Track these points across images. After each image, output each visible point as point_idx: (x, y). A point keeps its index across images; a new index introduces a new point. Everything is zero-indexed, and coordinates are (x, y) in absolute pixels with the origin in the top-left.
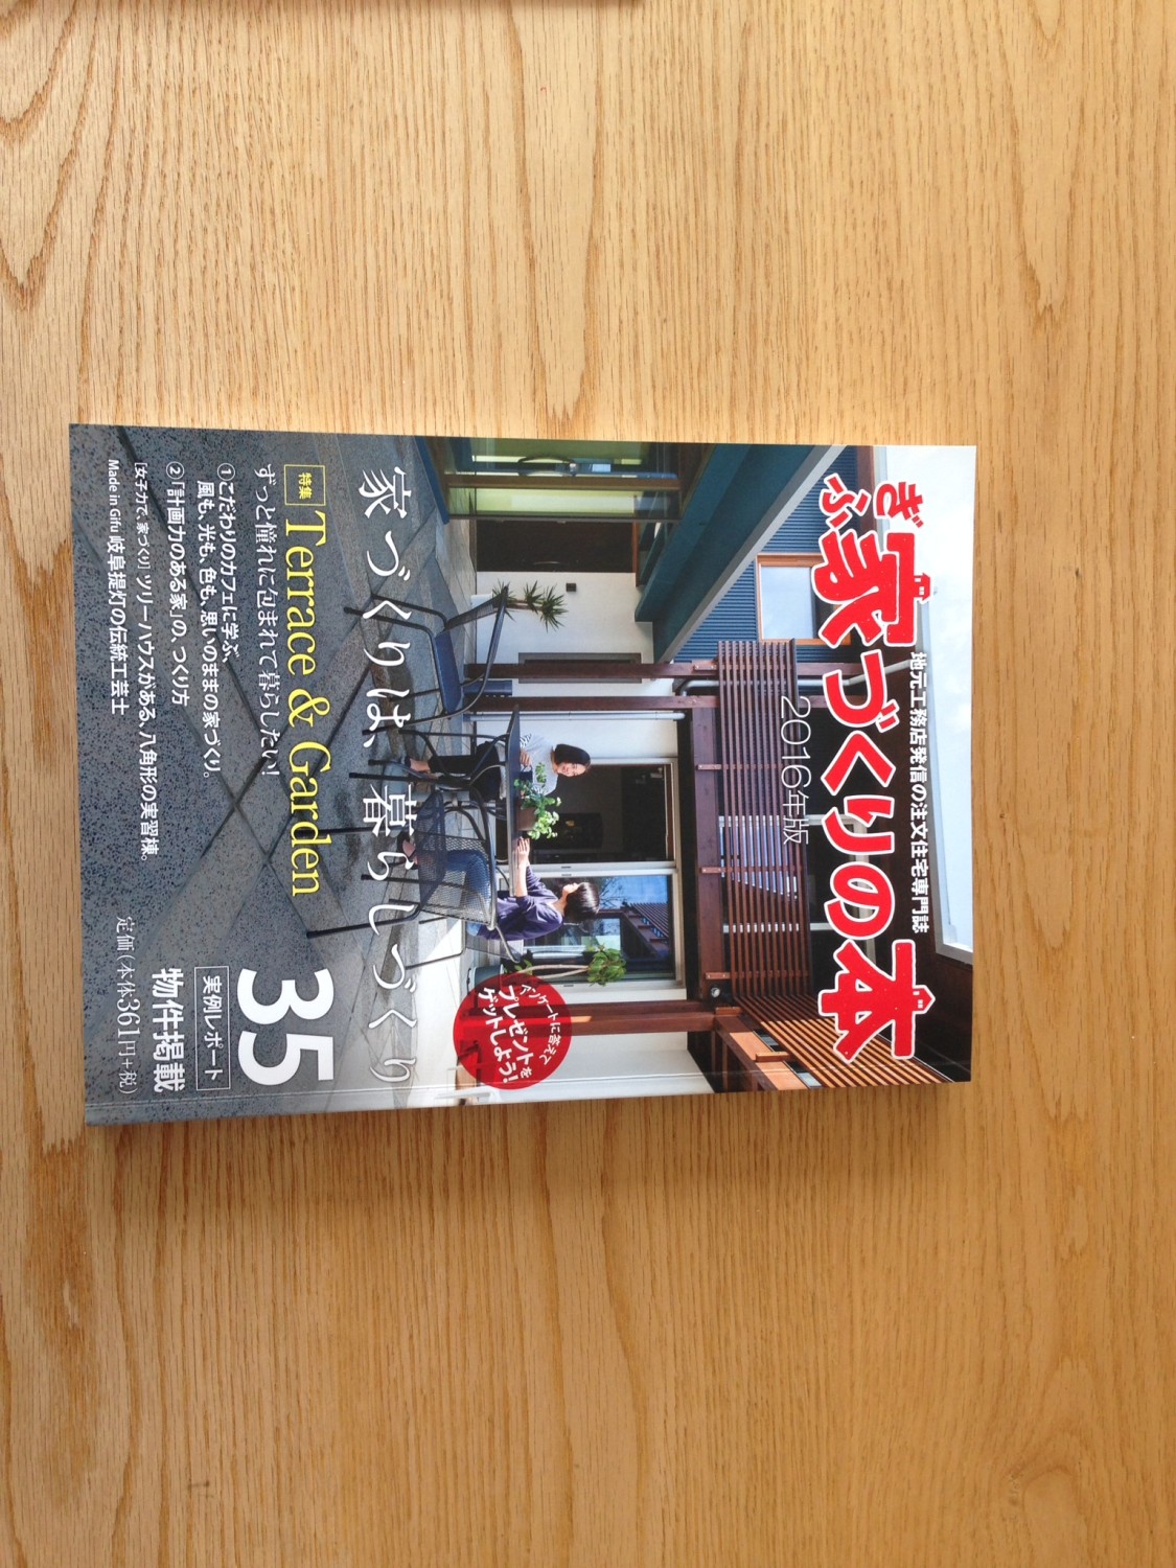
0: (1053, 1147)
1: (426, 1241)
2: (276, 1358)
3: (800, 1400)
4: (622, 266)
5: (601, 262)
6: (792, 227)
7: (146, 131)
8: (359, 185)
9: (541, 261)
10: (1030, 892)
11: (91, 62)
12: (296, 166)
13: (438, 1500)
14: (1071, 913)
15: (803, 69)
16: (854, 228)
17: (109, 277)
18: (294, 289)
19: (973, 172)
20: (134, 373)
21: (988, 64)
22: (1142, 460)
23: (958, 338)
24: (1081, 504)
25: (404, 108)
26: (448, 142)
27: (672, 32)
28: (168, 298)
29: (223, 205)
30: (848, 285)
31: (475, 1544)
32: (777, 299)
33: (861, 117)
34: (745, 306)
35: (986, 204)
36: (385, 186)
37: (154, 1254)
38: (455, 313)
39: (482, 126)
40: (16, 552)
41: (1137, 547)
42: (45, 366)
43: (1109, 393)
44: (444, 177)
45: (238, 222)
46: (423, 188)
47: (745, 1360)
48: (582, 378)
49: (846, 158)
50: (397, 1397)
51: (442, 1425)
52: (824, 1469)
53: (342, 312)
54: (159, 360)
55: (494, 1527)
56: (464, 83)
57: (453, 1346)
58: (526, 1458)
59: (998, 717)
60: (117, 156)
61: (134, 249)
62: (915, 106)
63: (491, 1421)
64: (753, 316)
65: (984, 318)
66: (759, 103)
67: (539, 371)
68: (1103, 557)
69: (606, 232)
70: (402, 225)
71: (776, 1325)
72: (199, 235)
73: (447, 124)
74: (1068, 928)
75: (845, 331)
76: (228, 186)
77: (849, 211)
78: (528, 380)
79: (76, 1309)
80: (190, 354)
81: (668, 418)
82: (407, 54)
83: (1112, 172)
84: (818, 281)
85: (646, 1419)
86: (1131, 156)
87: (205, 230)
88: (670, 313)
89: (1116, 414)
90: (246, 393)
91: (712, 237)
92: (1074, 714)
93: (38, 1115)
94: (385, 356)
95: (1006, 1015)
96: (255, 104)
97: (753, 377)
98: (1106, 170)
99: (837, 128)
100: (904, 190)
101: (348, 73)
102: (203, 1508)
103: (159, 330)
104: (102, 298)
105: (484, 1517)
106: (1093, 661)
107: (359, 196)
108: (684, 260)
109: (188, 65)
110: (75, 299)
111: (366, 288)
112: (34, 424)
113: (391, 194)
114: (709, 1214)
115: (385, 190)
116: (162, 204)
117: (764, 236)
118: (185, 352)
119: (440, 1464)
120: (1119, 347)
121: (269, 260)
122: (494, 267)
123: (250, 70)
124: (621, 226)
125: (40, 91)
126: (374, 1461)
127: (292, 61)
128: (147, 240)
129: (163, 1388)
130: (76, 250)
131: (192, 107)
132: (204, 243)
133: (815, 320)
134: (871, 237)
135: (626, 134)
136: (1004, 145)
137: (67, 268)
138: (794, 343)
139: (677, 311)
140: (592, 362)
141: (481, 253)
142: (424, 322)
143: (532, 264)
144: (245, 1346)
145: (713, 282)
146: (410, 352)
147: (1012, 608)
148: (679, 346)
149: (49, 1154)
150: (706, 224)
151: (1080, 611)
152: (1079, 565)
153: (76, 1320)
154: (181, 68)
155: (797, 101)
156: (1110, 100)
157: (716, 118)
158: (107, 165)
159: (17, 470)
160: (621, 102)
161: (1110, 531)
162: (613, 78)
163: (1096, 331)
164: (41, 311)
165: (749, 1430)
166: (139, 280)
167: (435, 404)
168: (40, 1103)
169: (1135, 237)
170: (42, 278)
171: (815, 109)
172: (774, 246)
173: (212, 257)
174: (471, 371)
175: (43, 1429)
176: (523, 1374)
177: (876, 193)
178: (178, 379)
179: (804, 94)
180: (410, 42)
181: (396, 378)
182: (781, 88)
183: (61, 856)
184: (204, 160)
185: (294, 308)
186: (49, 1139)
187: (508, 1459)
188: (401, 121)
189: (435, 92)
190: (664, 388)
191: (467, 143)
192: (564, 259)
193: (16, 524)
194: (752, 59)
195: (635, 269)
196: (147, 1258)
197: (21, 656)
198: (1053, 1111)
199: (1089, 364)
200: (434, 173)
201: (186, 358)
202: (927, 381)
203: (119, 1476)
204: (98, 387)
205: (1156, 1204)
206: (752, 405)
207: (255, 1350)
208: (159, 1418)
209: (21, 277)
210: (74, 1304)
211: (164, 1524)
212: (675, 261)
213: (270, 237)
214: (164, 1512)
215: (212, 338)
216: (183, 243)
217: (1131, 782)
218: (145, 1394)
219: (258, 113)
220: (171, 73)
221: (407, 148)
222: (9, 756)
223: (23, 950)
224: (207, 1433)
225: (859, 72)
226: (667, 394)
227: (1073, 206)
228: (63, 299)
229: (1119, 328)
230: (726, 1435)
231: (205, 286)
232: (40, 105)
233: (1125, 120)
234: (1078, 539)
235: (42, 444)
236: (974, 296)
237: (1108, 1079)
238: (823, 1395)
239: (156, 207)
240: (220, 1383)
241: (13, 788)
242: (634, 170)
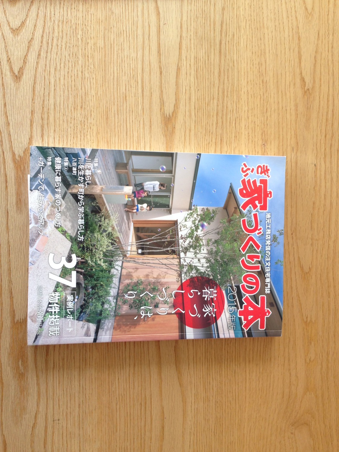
0: (305, 330)
1: (124, 352)
2: (80, 384)
3: (230, 401)
4: (187, 74)
5: (181, 74)
6: (235, 64)
7: (53, 33)
8: (113, 50)
9: (164, 72)
10: (300, 256)
11: (38, 13)
12: (95, 44)
13: (125, 426)
14: (312, 263)
15: (239, 20)
16: (253, 65)
17: (41, 74)
18: (93, 78)
19: (287, 50)
20: (48, 101)
21: (292, 20)
22: (334, 133)
23: (282, 97)
24: (316, 146)
25: (126, 28)
26: (138, 38)
27: (202, 9)
28: (58, 80)
29: (74, 54)
30: (251, 81)
31: (135, 440)
32: (230, 85)
33: (255, 34)
34: (221, 86)
35: (291, 60)
36: (120, 50)
37: (46, 353)
38: (139, 86)
39: (148, 34)
40: (13, 150)
41: (332, 158)
42: (23, 98)
43: (325, 114)
44: (137, 48)
45: (78, 59)
46: (131, 51)
47: (215, 388)
48: (175, 105)
49: (251, 45)
50: (114, 396)
51: (127, 405)
52: (237, 421)
53: (107, 85)
54: (55, 98)
55: (141, 435)
56: (143, 22)
57: (130, 382)
58: (151, 415)
59: (291, 206)
60: (44, 40)
61: (49, 66)
62: (271, 31)
63: (141, 404)
64: (224, 89)
65: (290, 92)
66: (227, 29)
67: (162, 103)
68: (322, 160)
69: (182, 65)
70: (125, 61)
71: (224, 379)
72: (67, 62)
73: (138, 33)
74: (310, 267)
75: (250, 94)
76: (76, 49)
77: (252, 61)
78: (159, 106)
79: (23, 367)
80: (64, 96)
81: (199, 117)
82: (127, 13)
83: (327, 52)
84: (242, 80)
85: (186, 405)
86: (332, 47)
87: (69, 61)
88: (200, 88)
89: (327, 120)
90: (79, 108)
91: (212, 67)
92: (313, 205)
93: (14, 311)
94: (119, 98)
95: (292, 291)
96: (84, 26)
97: (223, 107)
98: (325, 51)
99: (249, 36)
100: (267, 55)
101: (110, 18)
102: (57, 427)
103: (55, 89)
104: (39, 80)
105: (138, 432)
106: (319, 190)
107: (112, 53)
108: (204, 73)
109: (65, 15)
110: (32, 80)
111: (114, 78)
112: (19, 115)
113: (122, 52)
114: (205, 346)
115: (120, 52)
116: (57, 54)
117: (227, 66)
118: (62, 95)
119: (126, 416)
120: (328, 101)
121: (87, 70)
122: (150, 74)
123: (83, 16)
124: (187, 63)
125: (24, 21)
126: (107, 414)
127: (95, 15)
128: (52, 64)
129: (47, 392)
130: (32, 66)
131: (66, 27)
132: (68, 65)
133: (241, 91)
134: (258, 68)
135: (189, 37)
136: (296, 43)
137: (29, 71)
138: (235, 97)
139: (202, 87)
140: (177, 101)
141: (147, 70)
142: (130, 88)
143: (161, 73)
144: (71, 380)
145: (212, 79)
146: (126, 97)
147: (296, 175)
148: (202, 97)
149: (16, 323)
150: (211, 63)
151: (316, 176)
152: (315, 163)
153: (23, 371)
154: (63, 16)
155: (238, 29)
156: (327, 31)
157: (214, 33)
158: (42, 42)
159: (14, 128)
160: (187, 28)
161: (325, 153)
162: (185, 21)
163: (321, 96)
164: (22, 83)
165: (215, 408)
166: (50, 75)
167: (132, 112)
168: (14, 308)
169: (333, 70)
170: (22, 74)
171: (242, 31)
172: (230, 70)
173: (70, 69)
174: (143, 103)
175: (12, 402)
176: (151, 391)
177: (259, 55)
178: (60, 103)
179: (239, 27)
180: (128, 10)
181: (122, 104)
182: (233, 25)
183: (23, 237)
184: (69, 42)
185: (93, 83)
186: (17, 318)
187: (146, 415)
188: (125, 32)
189: (135, 24)
190: (198, 109)
191: (144, 38)
192: (170, 72)
193: (13, 143)
194: (225, 17)
195: (190, 75)
196: (44, 354)
197: (13, 180)
198: (305, 320)
199: (319, 105)
200: (134, 47)
201: (62, 97)
202: (273, 109)
203: (33, 417)
204: (37, 105)
205: (335, 348)
206: (223, 115)
207: (74, 381)
208: (45, 400)
209: (17, 73)
210: (22, 366)
211: (46, 431)
212: (202, 73)
213: (87, 63)
214: (46, 427)
215: (70, 92)
216: (62, 65)
217: (329, 225)
218: (42, 393)
219: (85, 29)
220: (60, 17)
221: (127, 39)
222: (9, 208)
223: (11, 264)
224: (59, 405)
225: (255, 22)
226: (199, 111)
227: (316, 61)
228: (28, 80)
229: (328, 96)
230: (209, 410)
231: (68, 77)
232: (23, 25)
233: (331, 37)
234: (315, 155)
235: (21, 121)
236: (287, 85)
237: (321, 311)
238: (237, 400)
239: (55, 55)
240: (63, 390)
241: (10, 218)
242: (191, 47)
